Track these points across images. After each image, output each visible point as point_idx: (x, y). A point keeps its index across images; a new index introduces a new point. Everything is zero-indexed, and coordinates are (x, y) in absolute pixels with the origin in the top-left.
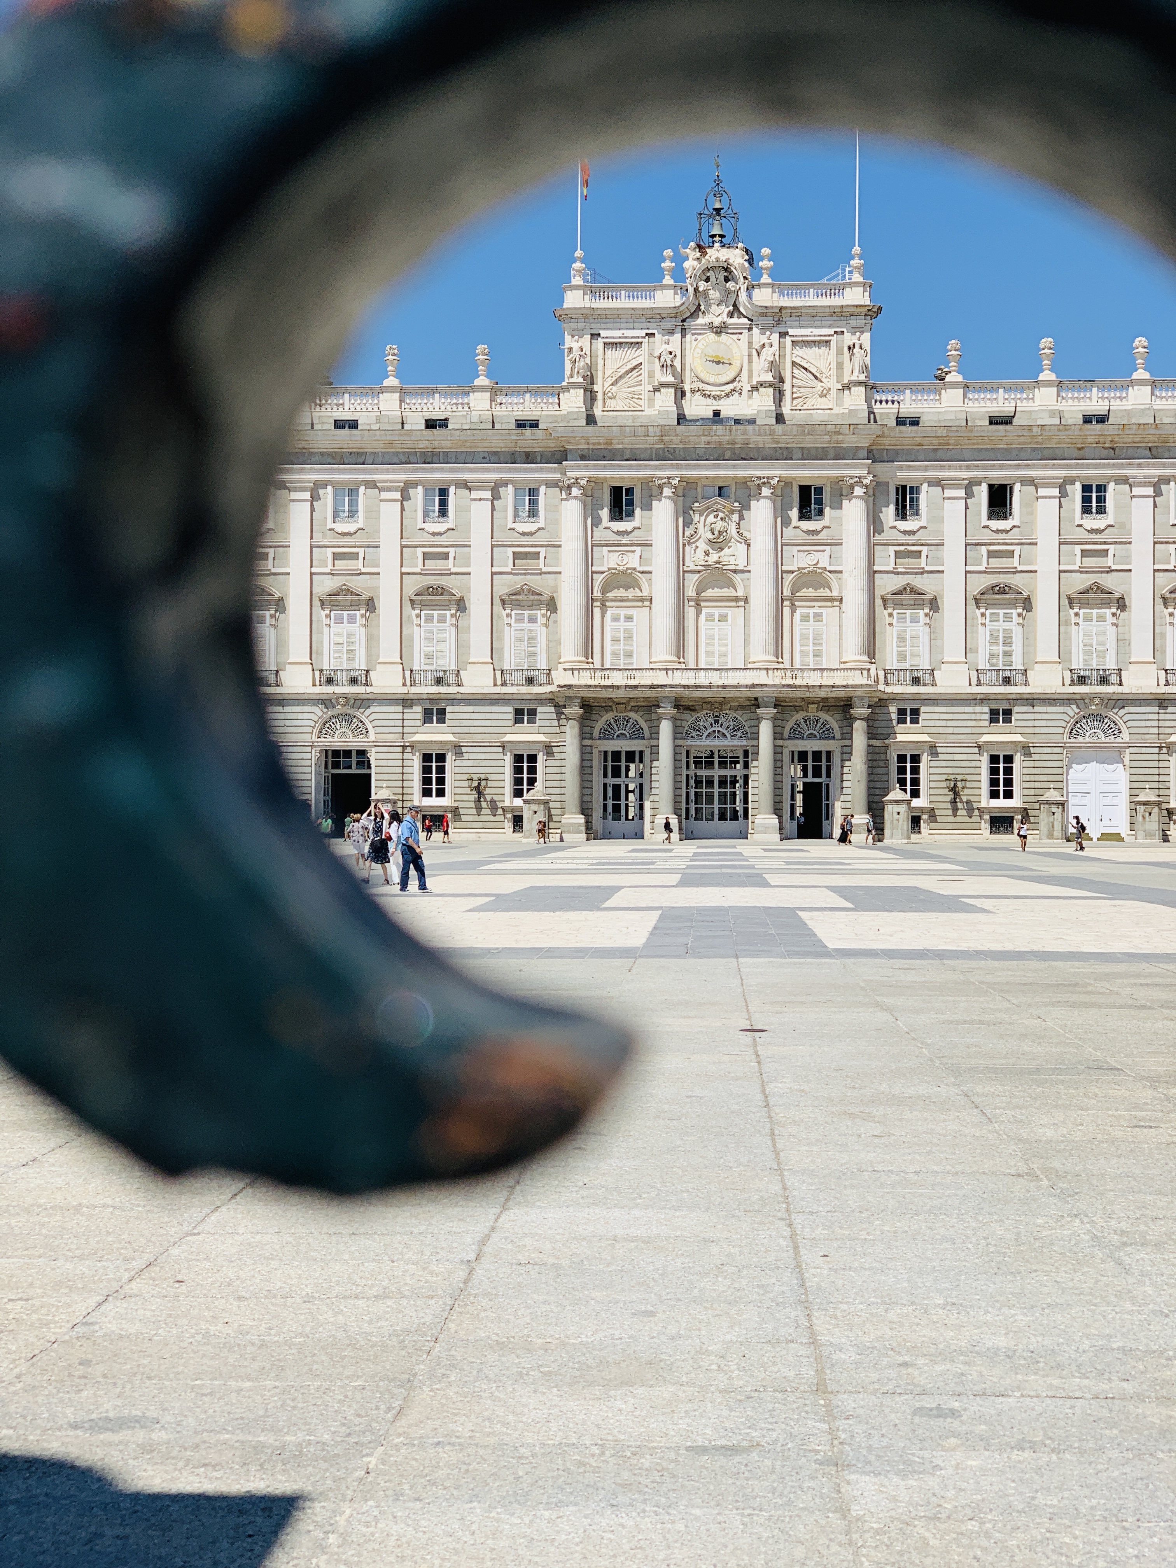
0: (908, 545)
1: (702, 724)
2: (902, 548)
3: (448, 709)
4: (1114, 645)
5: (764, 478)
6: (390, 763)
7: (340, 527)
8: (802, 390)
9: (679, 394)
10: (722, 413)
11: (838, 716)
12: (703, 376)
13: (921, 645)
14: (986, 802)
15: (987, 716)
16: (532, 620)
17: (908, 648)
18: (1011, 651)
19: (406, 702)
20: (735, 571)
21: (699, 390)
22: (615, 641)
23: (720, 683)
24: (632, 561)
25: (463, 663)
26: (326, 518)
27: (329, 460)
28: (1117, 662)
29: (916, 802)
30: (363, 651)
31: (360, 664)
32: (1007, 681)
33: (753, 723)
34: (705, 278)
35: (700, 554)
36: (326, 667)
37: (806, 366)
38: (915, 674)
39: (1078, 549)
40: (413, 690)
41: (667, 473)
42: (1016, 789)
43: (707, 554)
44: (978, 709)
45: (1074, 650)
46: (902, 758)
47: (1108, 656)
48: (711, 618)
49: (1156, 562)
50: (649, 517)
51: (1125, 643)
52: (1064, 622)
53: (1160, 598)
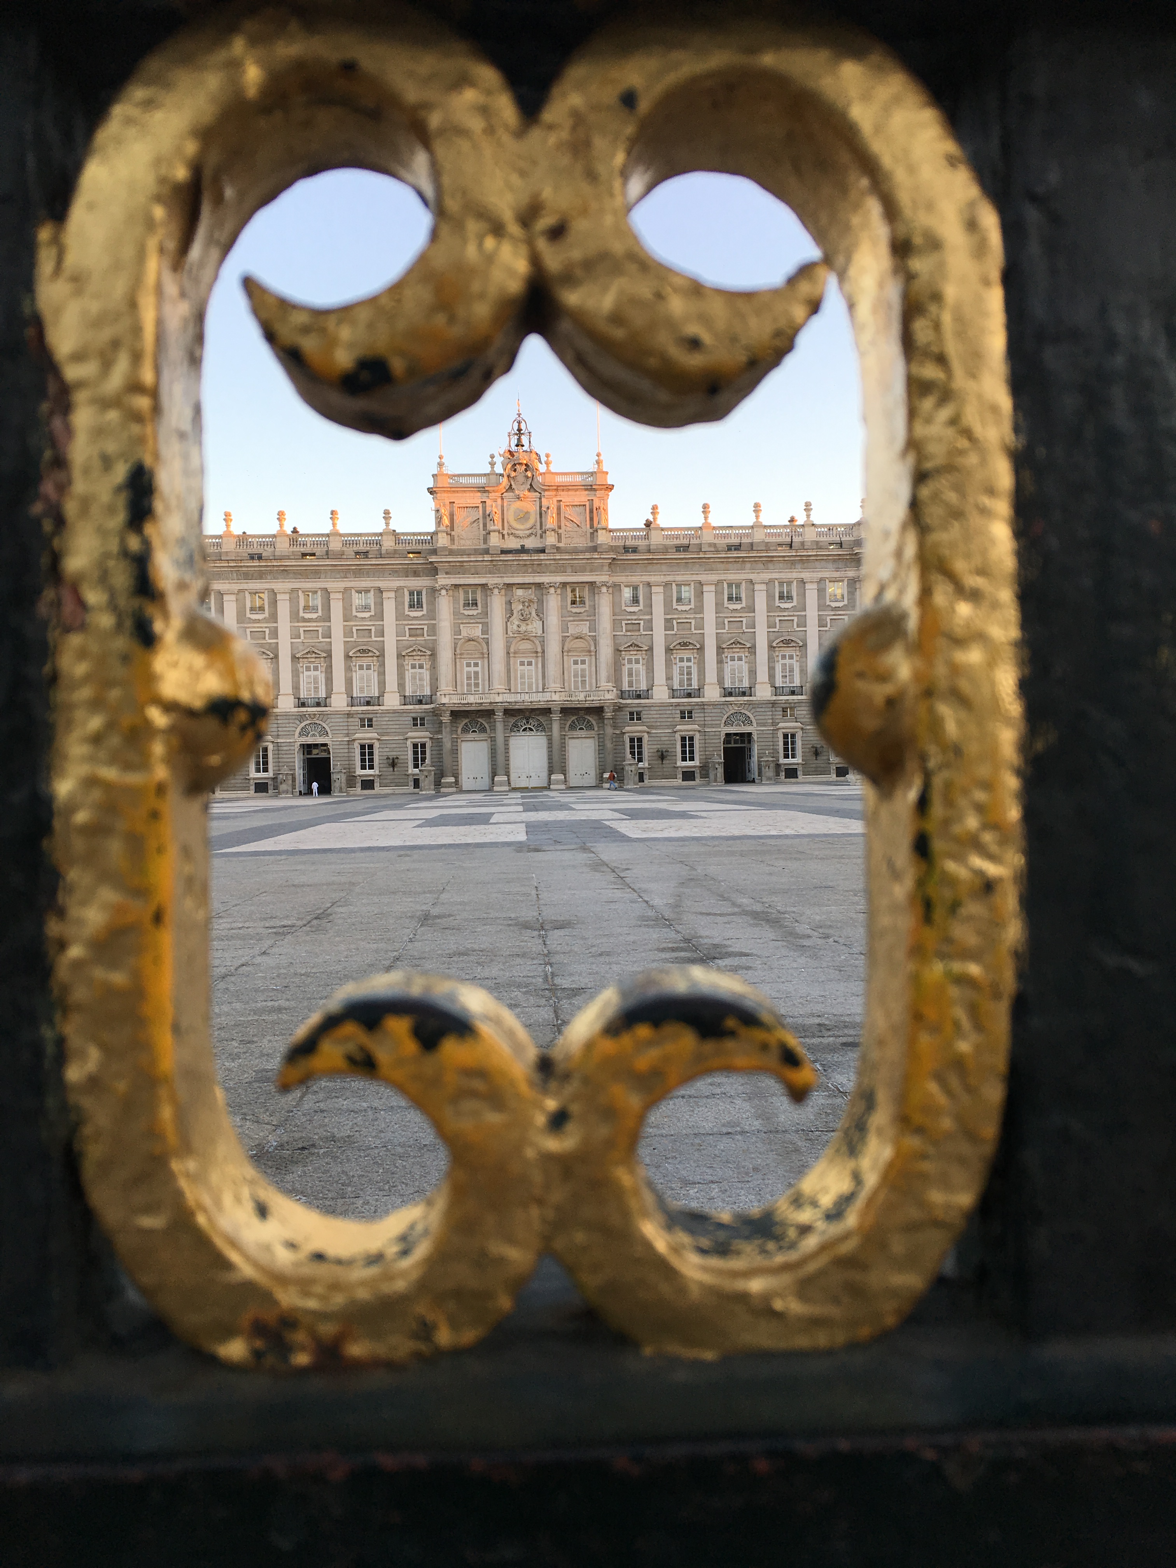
0: (632, 620)
1: (519, 724)
2: (629, 622)
3: (374, 719)
4: (747, 673)
5: (551, 583)
6: (342, 751)
7: (307, 616)
8: (570, 533)
9: (501, 535)
10: (526, 546)
11: (596, 717)
12: (515, 525)
13: (641, 676)
14: (680, 763)
15: (679, 716)
16: (421, 667)
17: (634, 678)
18: (691, 678)
19: (349, 715)
20: (535, 636)
21: (512, 534)
22: (469, 678)
23: (529, 700)
24: (477, 631)
25: (382, 693)
26: (299, 610)
27: (300, 577)
28: (749, 684)
29: (641, 765)
30: (324, 687)
31: (322, 694)
32: (689, 695)
33: (548, 722)
34: (513, 469)
35: (515, 627)
36: (302, 696)
37: (572, 519)
38: (638, 693)
39: (726, 621)
40: (354, 708)
41: (495, 582)
42: (697, 756)
43: (518, 626)
44: (673, 712)
45: (726, 677)
46: (632, 740)
47: (744, 680)
48: (522, 664)
49: (769, 627)
50: (486, 605)
51: (753, 673)
52: (720, 662)
53: (771, 647)
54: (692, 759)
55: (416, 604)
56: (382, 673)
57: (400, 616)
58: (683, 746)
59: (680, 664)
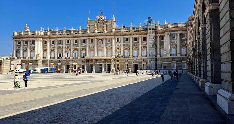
2: (118, 44)
3: (76, 61)
5: (104, 38)
6: (71, 66)
9: (97, 30)
10: (101, 32)
12: (99, 28)
14: (125, 69)
15: (125, 61)
16: (84, 52)
18: (128, 54)
19: (73, 60)
20: (102, 47)
21: (99, 30)
22: (91, 54)
24: (93, 46)
28: (137, 55)
30: (69, 55)
31: (69, 57)
32: (127, 57)
35: (99, 45)
36: (66, 57)
39: (134, 44)
45: (133, 54)
46: (117, 65)
48: (100, 52)
49: (141, 45)
50: (94, 42)
51: (138, 53)
52: (133, 51)
53: (141, 49)
54: (127, 68)
55: (84, 42)
56: (78, 53)
57: (81, 44)
58: (126, 66)
59: (126, 52)
